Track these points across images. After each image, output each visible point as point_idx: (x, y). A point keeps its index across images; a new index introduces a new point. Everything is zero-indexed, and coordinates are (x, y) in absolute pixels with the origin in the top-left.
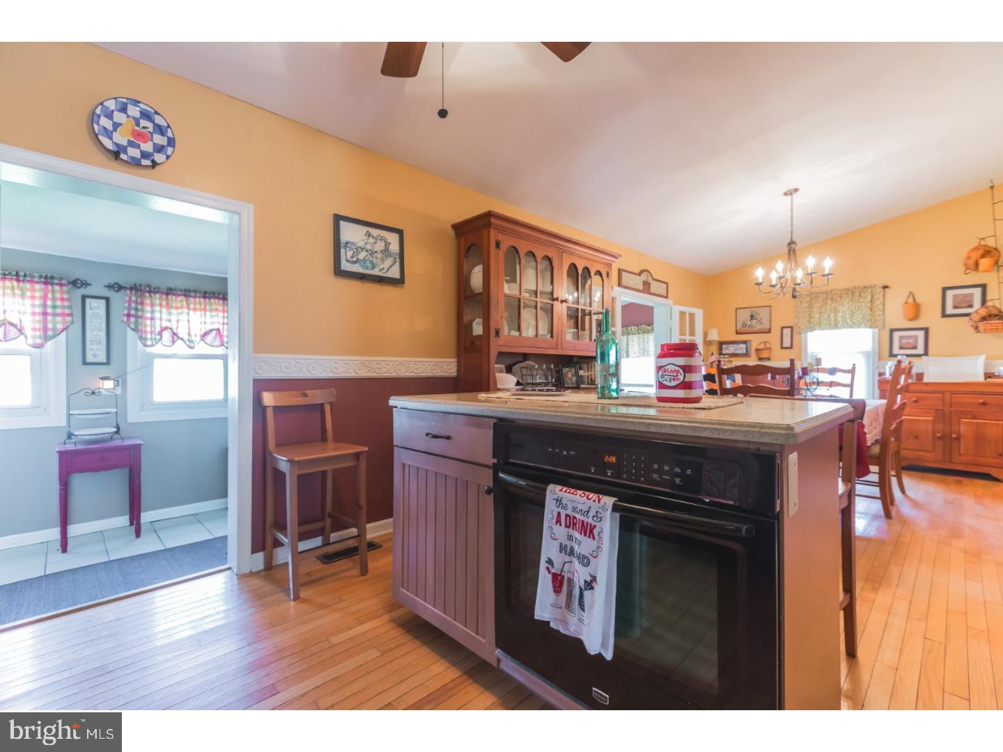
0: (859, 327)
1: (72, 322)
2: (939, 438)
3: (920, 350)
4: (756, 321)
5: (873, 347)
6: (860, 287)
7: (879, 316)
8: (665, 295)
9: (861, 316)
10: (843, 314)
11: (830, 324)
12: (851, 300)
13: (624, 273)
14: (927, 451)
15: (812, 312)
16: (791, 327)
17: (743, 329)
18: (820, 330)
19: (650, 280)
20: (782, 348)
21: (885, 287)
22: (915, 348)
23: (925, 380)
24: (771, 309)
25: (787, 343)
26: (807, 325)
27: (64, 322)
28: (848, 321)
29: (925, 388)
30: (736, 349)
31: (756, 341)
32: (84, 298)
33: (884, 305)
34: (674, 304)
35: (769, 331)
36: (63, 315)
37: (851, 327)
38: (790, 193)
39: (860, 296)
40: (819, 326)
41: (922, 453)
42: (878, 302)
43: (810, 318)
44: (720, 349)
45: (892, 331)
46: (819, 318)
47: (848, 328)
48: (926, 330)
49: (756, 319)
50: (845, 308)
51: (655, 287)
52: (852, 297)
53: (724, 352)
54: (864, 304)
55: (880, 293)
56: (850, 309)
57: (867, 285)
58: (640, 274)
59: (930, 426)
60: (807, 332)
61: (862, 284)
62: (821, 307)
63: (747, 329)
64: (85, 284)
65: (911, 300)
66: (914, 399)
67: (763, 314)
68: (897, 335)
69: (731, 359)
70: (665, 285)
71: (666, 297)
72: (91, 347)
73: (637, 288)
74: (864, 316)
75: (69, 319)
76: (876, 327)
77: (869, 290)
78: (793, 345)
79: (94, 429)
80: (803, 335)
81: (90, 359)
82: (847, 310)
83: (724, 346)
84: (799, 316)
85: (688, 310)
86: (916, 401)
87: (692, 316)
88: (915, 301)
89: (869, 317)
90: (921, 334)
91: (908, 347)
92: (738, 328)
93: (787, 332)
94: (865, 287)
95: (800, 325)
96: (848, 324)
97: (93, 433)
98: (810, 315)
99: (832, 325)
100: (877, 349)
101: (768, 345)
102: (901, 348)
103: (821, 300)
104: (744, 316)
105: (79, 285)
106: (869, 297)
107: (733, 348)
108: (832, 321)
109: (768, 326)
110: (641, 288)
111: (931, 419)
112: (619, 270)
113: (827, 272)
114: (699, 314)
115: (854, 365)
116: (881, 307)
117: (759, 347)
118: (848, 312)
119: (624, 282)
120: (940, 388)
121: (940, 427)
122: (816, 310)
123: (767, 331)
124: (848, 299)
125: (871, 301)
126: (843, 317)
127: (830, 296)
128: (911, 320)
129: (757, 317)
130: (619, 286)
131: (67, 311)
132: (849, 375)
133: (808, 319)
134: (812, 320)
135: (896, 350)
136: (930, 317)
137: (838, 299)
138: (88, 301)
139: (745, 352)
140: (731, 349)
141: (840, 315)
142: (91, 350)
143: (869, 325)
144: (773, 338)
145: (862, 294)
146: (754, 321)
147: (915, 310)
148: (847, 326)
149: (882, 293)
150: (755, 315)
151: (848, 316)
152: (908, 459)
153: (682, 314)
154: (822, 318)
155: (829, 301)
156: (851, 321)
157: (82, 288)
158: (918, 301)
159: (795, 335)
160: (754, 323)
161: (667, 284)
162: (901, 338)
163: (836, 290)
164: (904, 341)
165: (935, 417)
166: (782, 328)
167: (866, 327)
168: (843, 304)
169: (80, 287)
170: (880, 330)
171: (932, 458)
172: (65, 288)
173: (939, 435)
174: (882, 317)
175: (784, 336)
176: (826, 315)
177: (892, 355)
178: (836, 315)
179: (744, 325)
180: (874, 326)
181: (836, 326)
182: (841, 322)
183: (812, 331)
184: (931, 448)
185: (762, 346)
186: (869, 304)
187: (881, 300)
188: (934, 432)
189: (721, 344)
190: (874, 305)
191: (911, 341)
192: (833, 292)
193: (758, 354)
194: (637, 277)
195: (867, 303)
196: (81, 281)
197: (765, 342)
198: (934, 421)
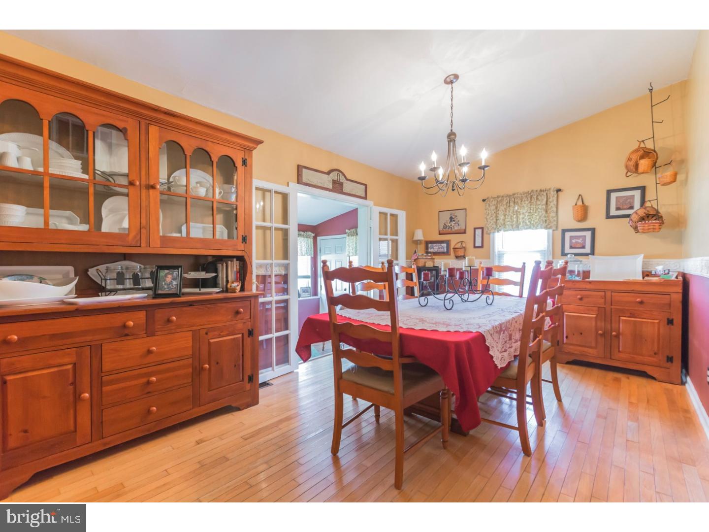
0: (536, 229)
2: (601, 335)
3: (588, 249)
4: (454, 222)
5: (548, 247)
6: (537, 191)
7: (552, 217)
8: (363, 195)
9: (538, 217)
10: (523, 216)
11: (512, 225)
12: (530, 202)
13: (304, 170)
14: (591, 347)
15: (498, 214)
16: (482, 228)
17: (444, 230)
18: (504, 231)
19: (342, 179)
20: (475, 247)
21: (558, 191)
22: (583, 247)
23: (592, 278)
24: (466, 211)
25: (478, 243)
26: (494, 226)
28: (527, 222)
29: (588, 286)
30: (439, 248)
31: (454, 239)
33: (557, 208)
34: (375, 205)
35: (464, 232)
37: (530, 228)
38: (451, 80)
39: (537, 199)
40: (504, 227)
41: (586, 349)
42: (552, 204)
43: (497, 220)
44: (427, 248)
45: (564, 231)
46: (504, 220)
47: (527, 229)
48: (593, 231)
49: (454, 221)
50: (524, 210)
51: (348, 187)
52: (531, 200)
53: (430, 250)
54: (540, 207)
55: (554, 196)
56: (529, 211)
57: (543, 188)
58: (329, 173)
59: (593, 324)
60: (494, 233)
61: (538, 188)
62: (506, 209)
63: (447, 230)
65: (580, 203)
66: (579, 297)
67: (460, 215)
68: (568, 235)
69: (434, 257)
70: (363, 187)
71: (365, 198)
73: (325, 186)
74: (540, 217)
76: (550, 228)
77: (545, 194)
78: (483, 246)
80: (491, 235)
82: (527, 212)
83: (430, 245)
84: (488, 217)
85: (389, 211)
86: (581, 299)
87: (394, 216)
88: (583, 203)
89: (544, 219)
90: (588, 234)
91: (577, 246)
92: (441, 229)
93: (479, 232)
94: (541, 191)
95: (488, 226)
96: (526, 225)
98: (496, 217)
99: (514, 226)
100: (551, 248)
101: (464, 245)
102: (571, 247)
103: (504, 203)
104: (446, 217)
106: (545, 200)
107: (437, 247)
108: (514, 222)
109: (464, 228)
110: (330, 186)
111: (594, 316)
112: (298, 166)
113: (483, 164)
114: (402, 216)
115: (524, 263)
116: (555, 209)
117: (456, 246)
118: (527, 214)
119: (304, 180)
120: (601, 287)
121: (601, 324)
122: (501, 213)
123: (463, 231)
124: (527, 202)
125: (547, 203)
126: (523, 218)
127: (513, 199)
128: (579, 221)
129: (455, 219)
130: (298, 183)
132: (519, 274)
133: (495, 220)
134: (498, 221)
135: (567, 250)
136: (596, 218)
137: (519, 202)
139: (445, 250)
140: (435, 248)
141: (521, 216)
143: (544, 225)
144: (467, 238)
145: (539, 197)
146: (453, 223)
147: (583, 212)
148: (526, 227)
149: (556, 196)
150: (453, 217)
151: (526, 217)
152: (573, 354)
153: (383, 215)
154: (507, 220)
155: (512, 204)
156: (529, 222)
158: (586, 203)
159: (485, 236)
160: (453, 224)
161: (366, 185)
162: (571, 238)
163: (517, 194)
164: (574, 241)
165: (597, 315)
166: (475, 229)
167: (541, 228)
168: (523, 206)
170: (553, 230)
171: (593, 354)
173: (600, 332)
174: (555, 219)
175: (477, 236)
176: (509, 217)
177: (564, 254)
178: (517, 217)
179: (445, 226)
180: (548, 227)
181: (517, 228)
182: (521, 223)
183: (498, 232)
184: (593, 344)
185: (459, 245)
186: (544, 207)
187: (555, 202)
188: (597, 330)
189: (427, 243)
190: (549, 207)
191: (580, 241)
192: (516, 195)
193: (455, 252)
194: (326, 176)
195: (542, 205)
197: (462, 242)
198: (596, 318)
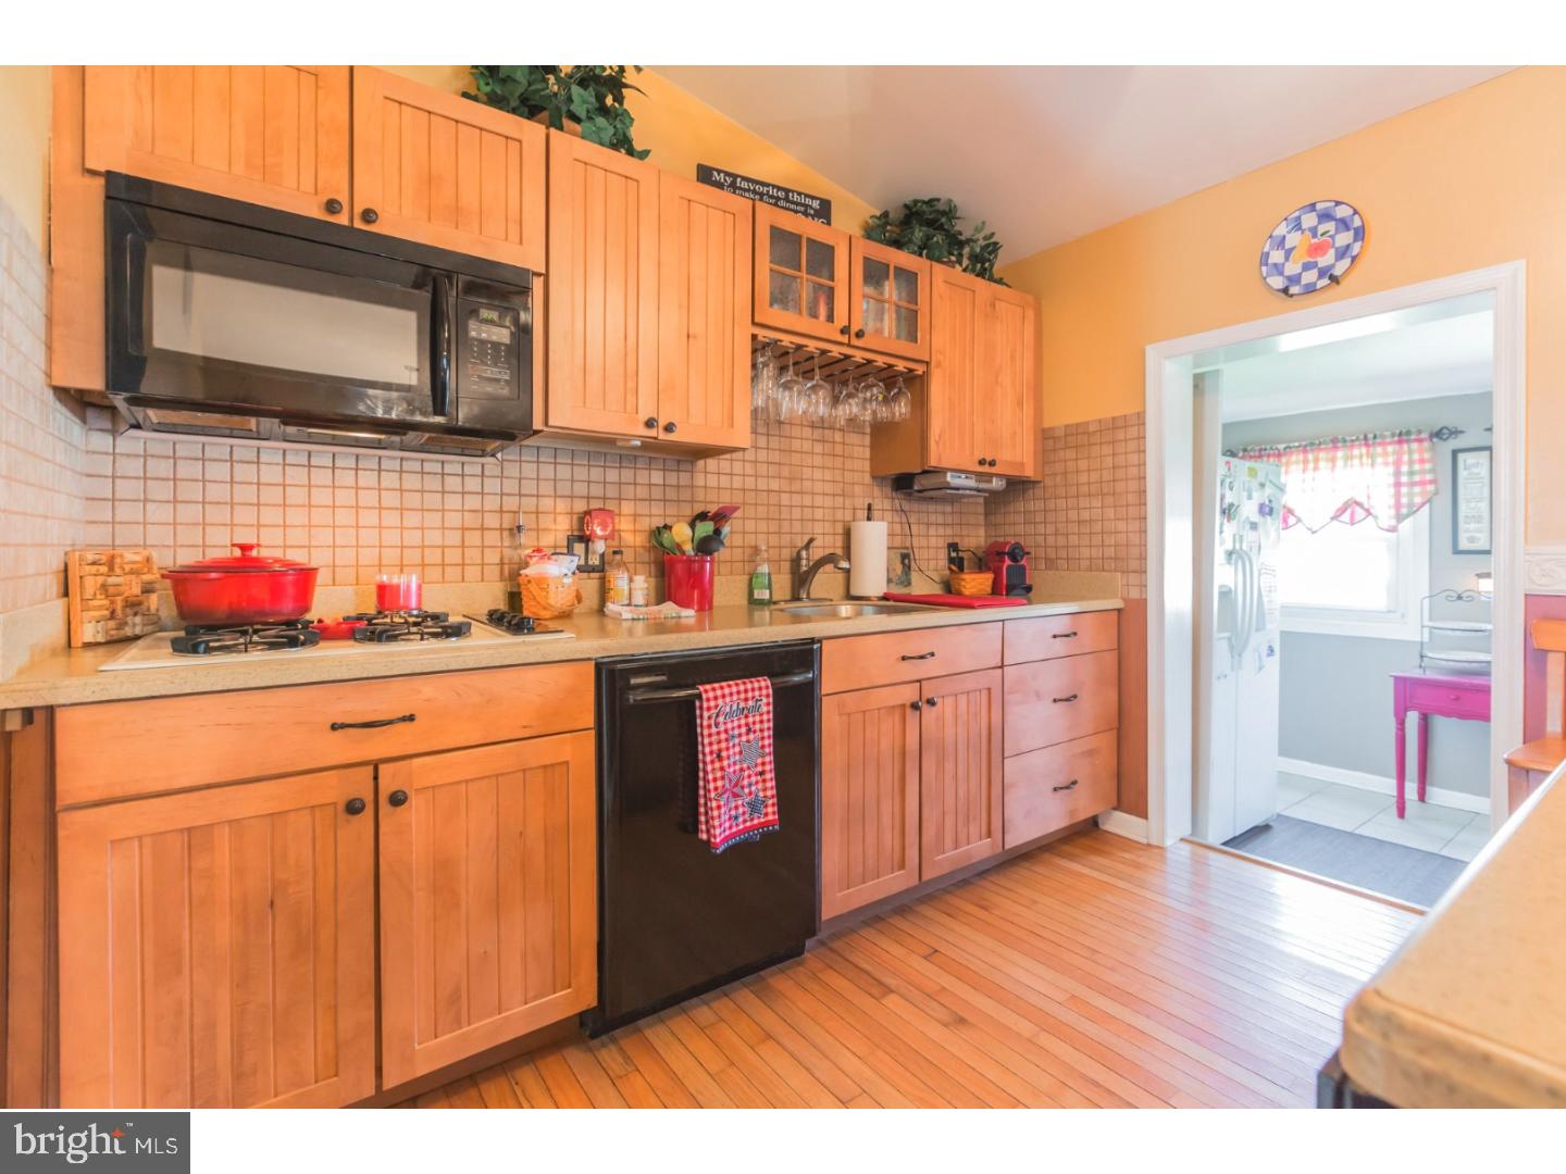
1: (1436, 493)
27: (1422, 494)
32: (1455, 453)
36: (1422, 483)
64: (1455, 433)
72: (1467, 526)
75: (1430, 488)
79: (1463, 653)
81: (1464, 544)
97: (1464, 658)
105: (1445, 437)
131: (1429, 477)
138: (1461, 457)
142: (1467, 531)
157: (1450, 440)
169: (1447, 438)
172: (1426, 444)
196: (1447, 428)
